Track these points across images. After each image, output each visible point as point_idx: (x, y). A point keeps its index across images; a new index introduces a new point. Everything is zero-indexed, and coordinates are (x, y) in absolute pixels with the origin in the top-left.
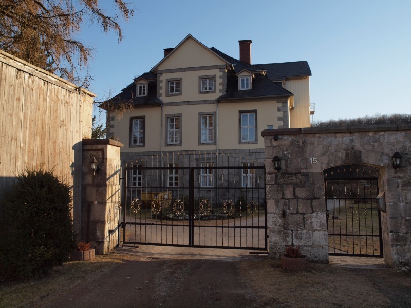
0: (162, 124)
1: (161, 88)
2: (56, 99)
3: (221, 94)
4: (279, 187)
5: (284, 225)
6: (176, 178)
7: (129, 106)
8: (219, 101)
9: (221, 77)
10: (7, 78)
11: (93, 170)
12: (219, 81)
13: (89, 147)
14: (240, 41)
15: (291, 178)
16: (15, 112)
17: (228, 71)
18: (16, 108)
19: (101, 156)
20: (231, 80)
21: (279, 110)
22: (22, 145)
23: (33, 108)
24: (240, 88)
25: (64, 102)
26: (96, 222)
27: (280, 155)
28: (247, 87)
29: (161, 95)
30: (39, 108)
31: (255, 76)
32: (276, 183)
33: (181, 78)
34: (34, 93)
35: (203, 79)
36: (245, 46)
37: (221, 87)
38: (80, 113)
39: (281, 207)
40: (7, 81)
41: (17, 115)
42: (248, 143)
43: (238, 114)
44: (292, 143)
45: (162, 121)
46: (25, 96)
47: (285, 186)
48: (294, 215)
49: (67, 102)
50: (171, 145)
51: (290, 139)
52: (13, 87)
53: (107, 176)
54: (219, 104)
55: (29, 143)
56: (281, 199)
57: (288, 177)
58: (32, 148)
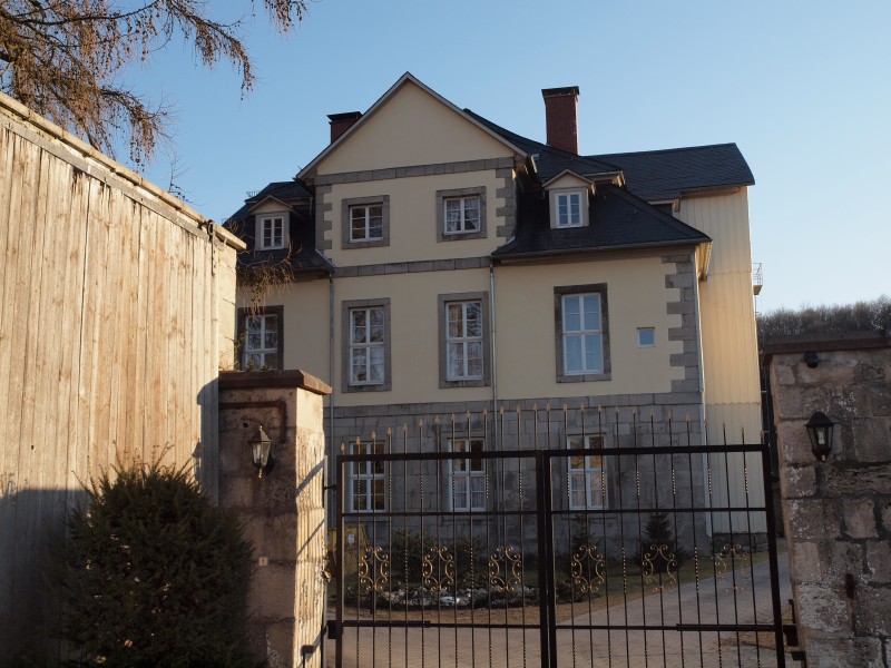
0: (332, 330)
1: (329, 226)
2: (158, 257)
3: (502, 241)
4: (828, 503)
5: (854, 622)
6: (378, 486)
7: (281, 277)
8: (497, 260)
9: (499, 193)
10: (51, 194)
11: (258, 465)
12: (495, 203)
13: (238, 396)
14: (545, 92)
15: (865, 478)
16: (67, 294)
17: (520, 174)
18: (71, 281)
19: (277, 423)
20: (530, 203)
21: (670, 284)
22: (82, 393)
23: (109, 280)
24: (556, 222)
25: (176, 264)
26: (266, 623)
27: (827, 410)
28: (575, 219)
29: (329, 245)
30: (121, 283)
31: (597, 187)
32: (818, 494)
33: (386, 198)
34: (112, 238)
35: (449, 199)
36: (561, 104)
37: (502, 221)
38: (212, 295)
39: (840, 565)
40: (50, 202)
41: (73, 301)
42: (583, 379)
43: (551, 296)
44: (861, 375)
45: (332, 320)
46: (91, 246)
47: (846, 502)
48: (884, 589)
49: (184, 265)
50: (359, 389)
51: (854, 363)
52: (64, 218)
53: (298, 482)
54: (499, 271)
55: (100, 386)
56: (838, 539)
57: (856, 474)
58: (105, 401)
